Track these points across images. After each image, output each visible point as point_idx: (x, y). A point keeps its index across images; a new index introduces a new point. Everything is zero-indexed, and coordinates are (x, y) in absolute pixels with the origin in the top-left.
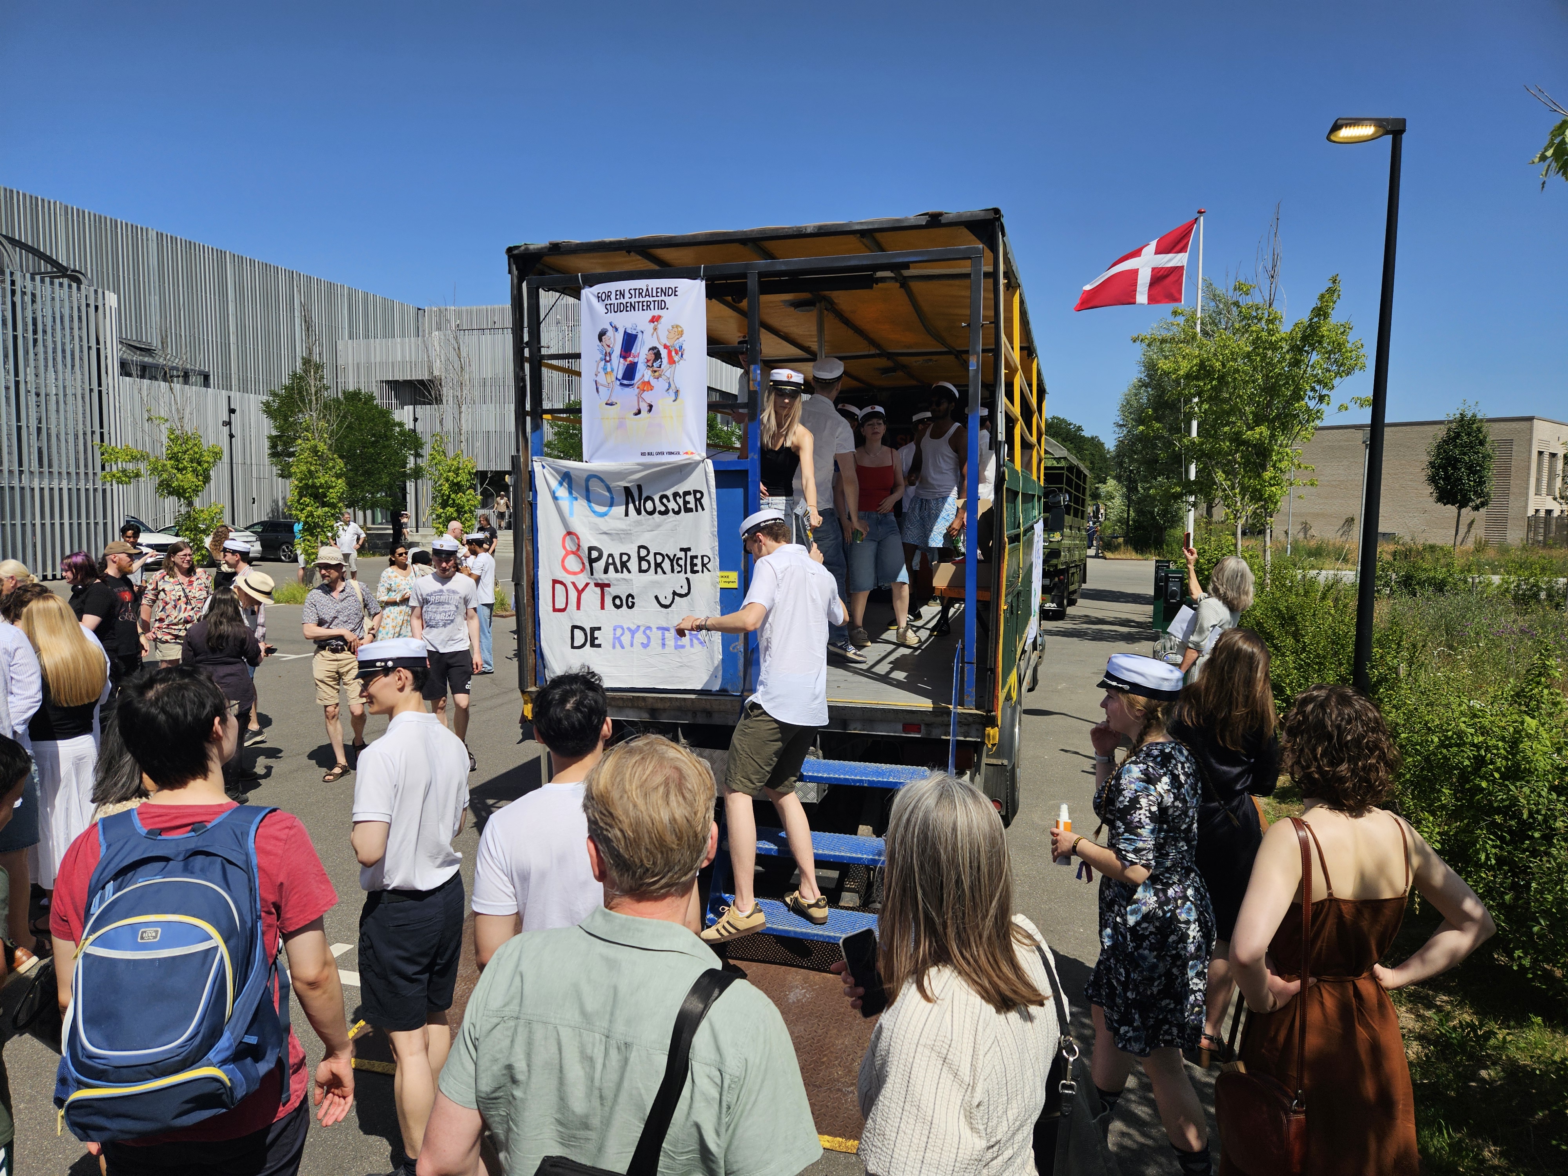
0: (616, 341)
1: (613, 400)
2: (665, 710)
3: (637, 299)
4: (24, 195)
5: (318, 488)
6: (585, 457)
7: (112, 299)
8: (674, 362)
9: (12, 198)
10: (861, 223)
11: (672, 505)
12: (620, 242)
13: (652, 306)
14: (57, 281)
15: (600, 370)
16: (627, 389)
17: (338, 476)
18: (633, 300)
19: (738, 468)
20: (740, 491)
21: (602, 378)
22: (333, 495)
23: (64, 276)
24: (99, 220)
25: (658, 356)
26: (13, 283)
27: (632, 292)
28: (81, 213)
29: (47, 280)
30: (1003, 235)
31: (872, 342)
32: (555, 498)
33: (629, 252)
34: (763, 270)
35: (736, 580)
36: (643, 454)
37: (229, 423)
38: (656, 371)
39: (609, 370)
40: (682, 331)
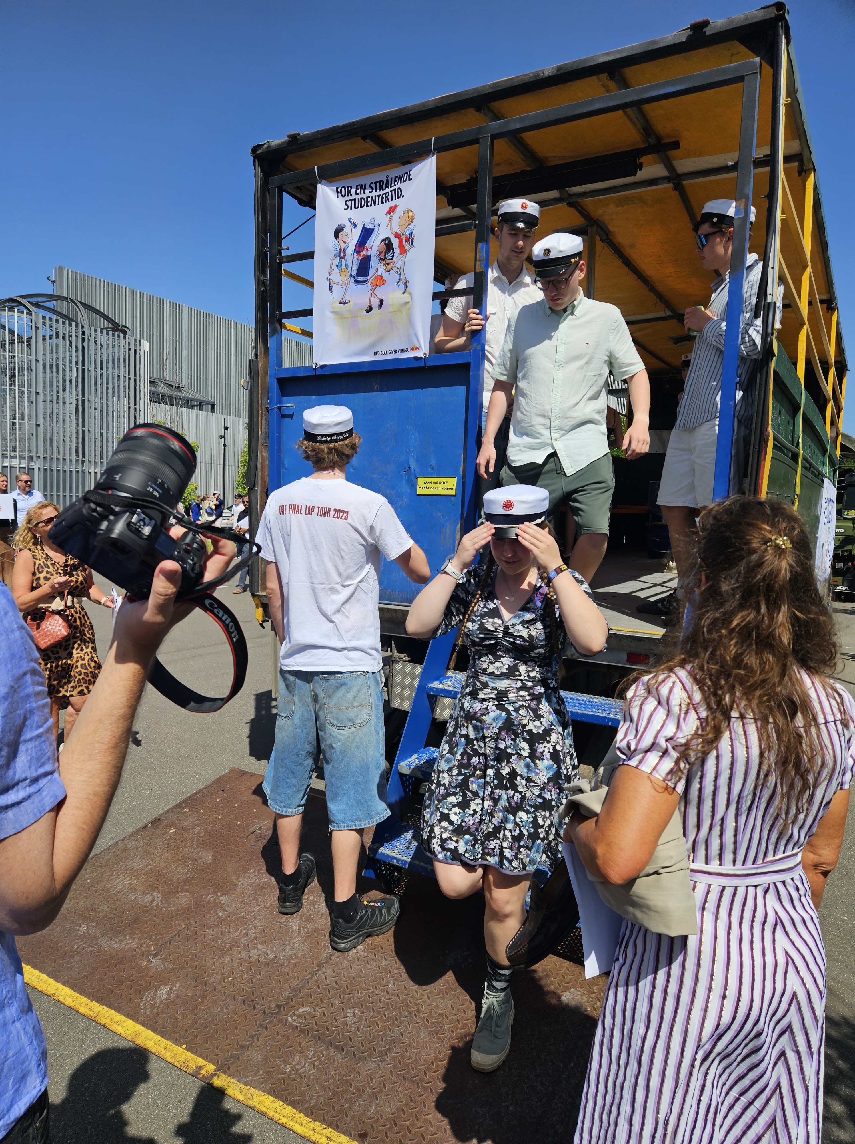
0: (353, 236)
1: (346, 298)
3: (378, 193)
4: (108, 283)
7: (146, 346)
13: (390, 197)
16: (360, 286)
19: (460, 362)
20: (463, 388)
21: (336, 277)
25: (390, 247)
30: (788, 37)
33: (364, 139)
34: (496, 132)
35: (455, 487)
36: (376, 354)
37: (224, 437)
38: (388, 264)
39: (344, 267)
40: (413, 216)
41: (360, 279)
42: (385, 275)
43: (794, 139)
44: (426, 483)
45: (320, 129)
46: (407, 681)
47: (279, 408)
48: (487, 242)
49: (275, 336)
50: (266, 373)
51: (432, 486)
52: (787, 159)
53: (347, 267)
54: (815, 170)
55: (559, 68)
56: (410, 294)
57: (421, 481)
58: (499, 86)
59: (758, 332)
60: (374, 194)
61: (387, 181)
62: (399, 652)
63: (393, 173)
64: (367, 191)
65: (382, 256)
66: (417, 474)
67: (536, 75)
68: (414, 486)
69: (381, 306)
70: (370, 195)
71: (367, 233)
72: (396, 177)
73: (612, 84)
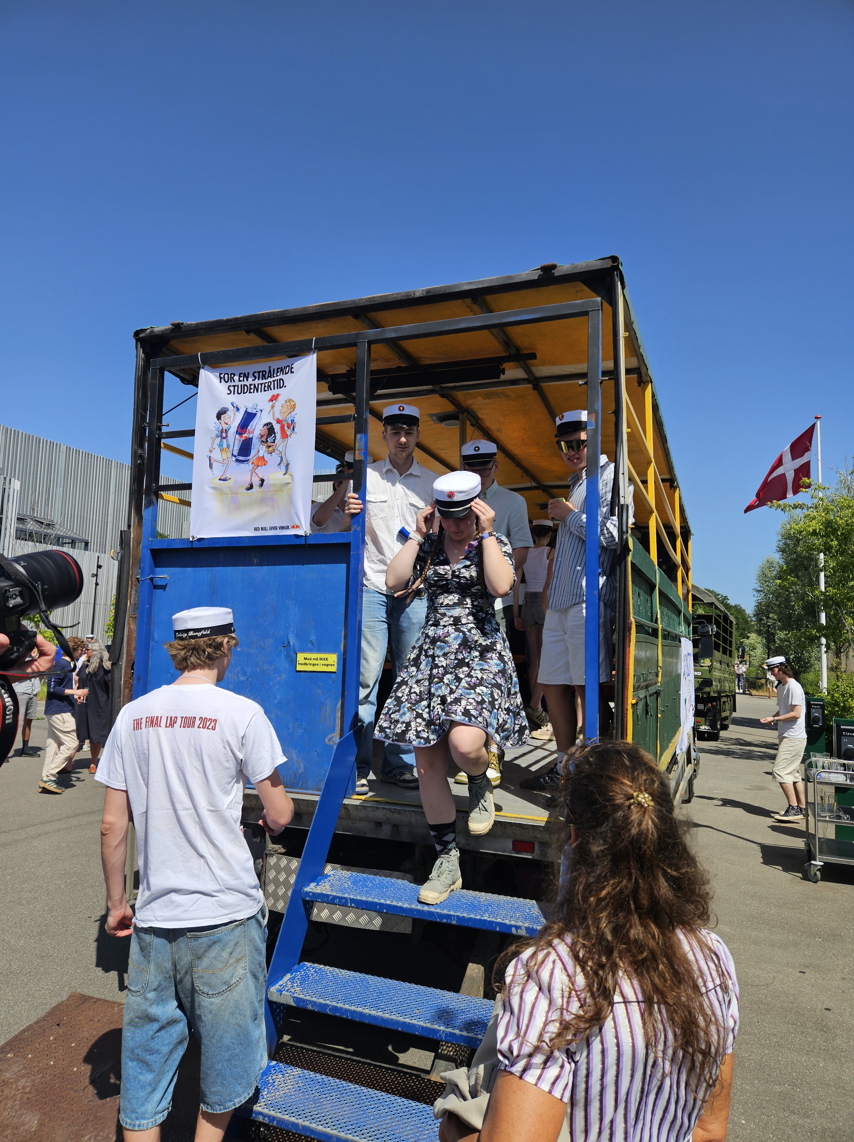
0: (235, 420)
1: (227, 475)
3: (261, 381)
7: (16, 485)
10: (471, 283)
12: (236, 319)
13: (272, 386)
15: (216, 446)
19: (341, 541)
20: (344, 566)
21: (217, 455)
25: (272, 431)
27: (257, 375)
30: (623, 288)
33: (248, 332)
34: (373, 338)
35: (335, 664)
36: (256, 529)
37: (96, 575)
38: (269, 447)
39: (225, 446)
40: (294, 405)
41: (241, 458)
42: (267, 457)
43: (632, 356)
44: (305, 659)
45: (204, 321)
46: (282, 877)
47: (152, 579)
48: (366, 433)
49: (151, 508)
50: (139, 543)
51: (312, 662)
52: (628, 371)
53: (228, 447)
54: (652, 382)
55: (429, 291)
56: (291, 475)
57: (300, 657)
58: (375, 301)
59: (615, 526)
60: (257, 382)
61: (270, 371)
62: (273, 843)
63: (276, 364)
64: (250, 379)
65: (264, 439)
66: (297, 650)
67: (407, 294)
68: (294, 662)
69: (261, 485)
70: (253, 383)
71: (249, 417)
72: (278, 369)
73: (476, 307)
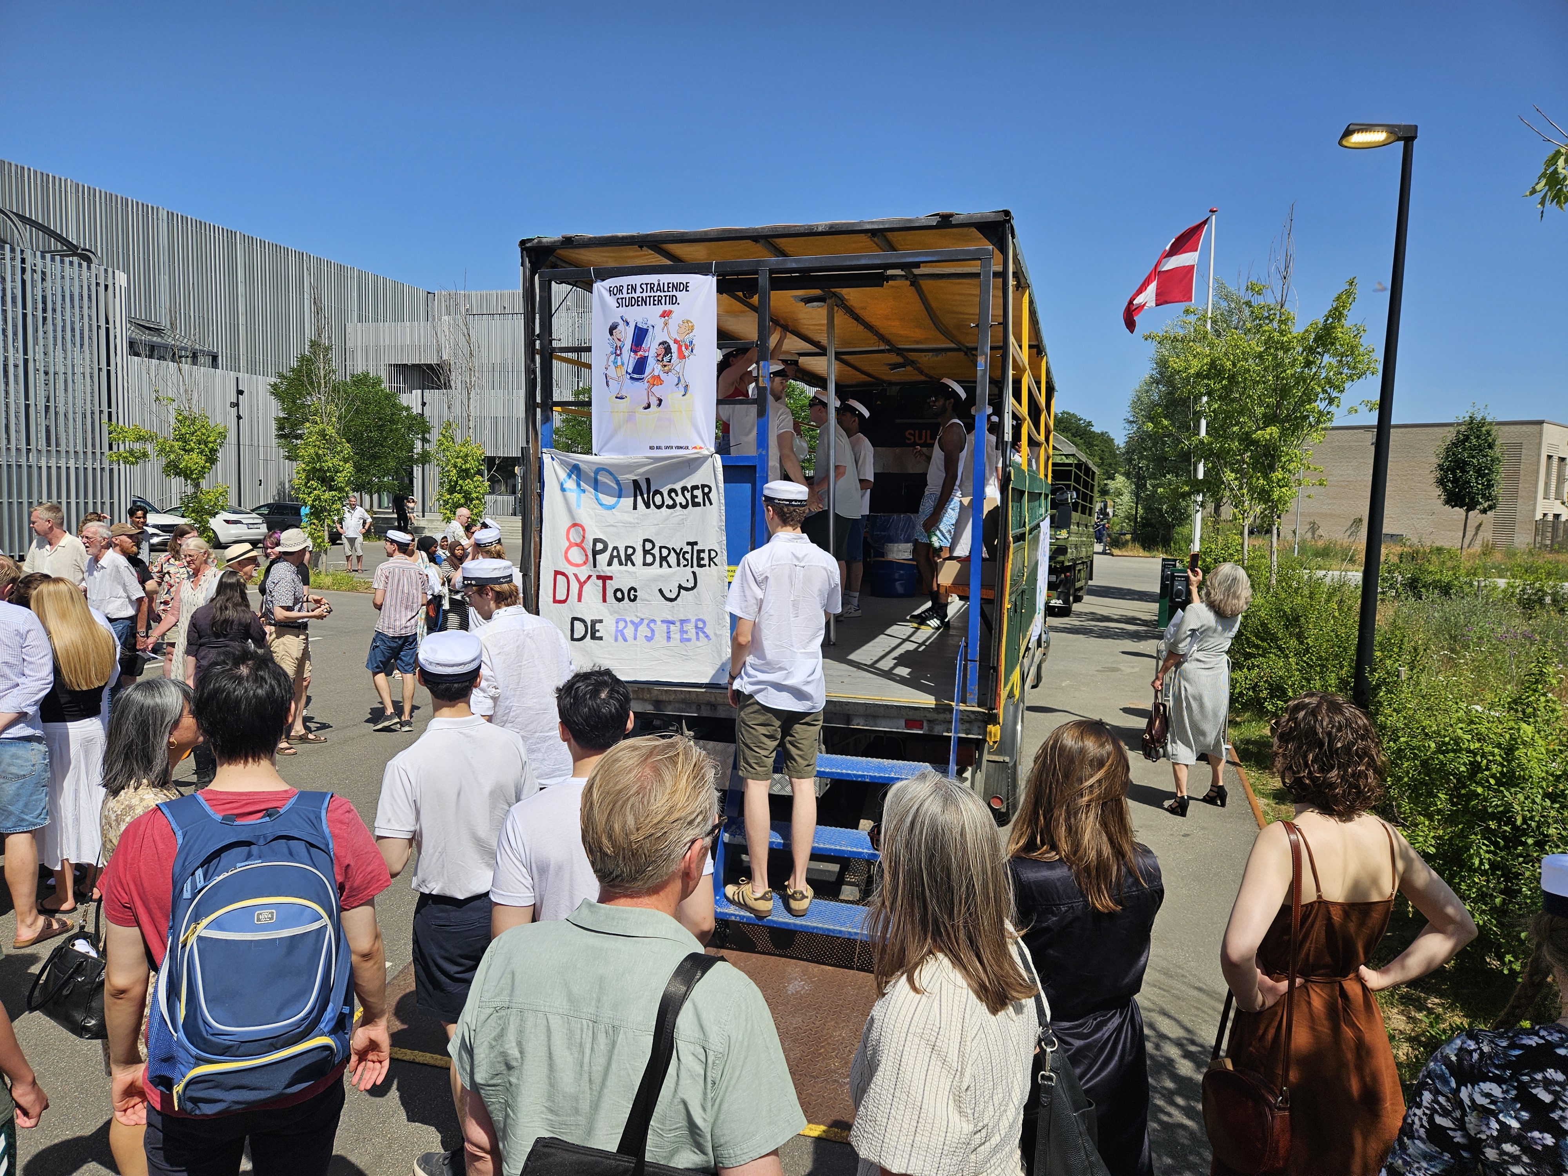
0: (627, 335)
1: (624, 394)
2: (670, 702)
3: (649, 294)
4: (35, 172)
5: (325, 472)
6: (594, 451)
7: (122, 278)
8: (684, 357)
9: (23, 175)
10: (872, 223)
11: (680, 499)
12: (633, 237)
13: (663, 301)
14: (67, 260)
15: (610, 363)
16: (637, 383)
17: (346, 461)
18: (644, 295)
19: (747, 464)
21: (612, 372)
22: (340, 479)
23: (75, 254)
24: (110, 198)
25: (668, 350)
26: (23, 261)
27: (644, 286)
28: (92, 192)
29: (58, 258)
30: (1013, 237)
31: (882, 338)
32: (563, 489)
33: (641, 247)
36: (651, 448)
37: (237, 405)
38: (666, 366)
39: (619, 363)
40: (692, 326)
41: (636, 376)
42: (663, 376)
45: (598, 235)
53: (623, 365)
56: (690, 397)
65: (660, 358)
69: (659, 404)
71: (642, 334)
